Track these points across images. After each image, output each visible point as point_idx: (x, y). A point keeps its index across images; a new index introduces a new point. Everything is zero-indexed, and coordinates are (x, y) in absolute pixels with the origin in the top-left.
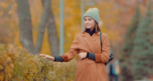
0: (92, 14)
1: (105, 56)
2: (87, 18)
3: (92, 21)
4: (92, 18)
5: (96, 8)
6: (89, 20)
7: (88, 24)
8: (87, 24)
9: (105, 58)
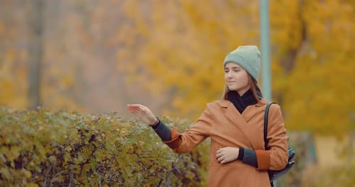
0: (241, 57)
1: (279, 156)
2: (230, 66)
3: (242, 74)
4: (241, 66)
5: (255, 46)
6: (235, 70)
7: (232, 80)
8: (231, 78)
9: (278, 160)
